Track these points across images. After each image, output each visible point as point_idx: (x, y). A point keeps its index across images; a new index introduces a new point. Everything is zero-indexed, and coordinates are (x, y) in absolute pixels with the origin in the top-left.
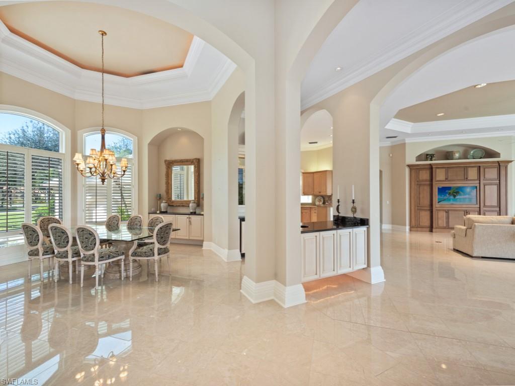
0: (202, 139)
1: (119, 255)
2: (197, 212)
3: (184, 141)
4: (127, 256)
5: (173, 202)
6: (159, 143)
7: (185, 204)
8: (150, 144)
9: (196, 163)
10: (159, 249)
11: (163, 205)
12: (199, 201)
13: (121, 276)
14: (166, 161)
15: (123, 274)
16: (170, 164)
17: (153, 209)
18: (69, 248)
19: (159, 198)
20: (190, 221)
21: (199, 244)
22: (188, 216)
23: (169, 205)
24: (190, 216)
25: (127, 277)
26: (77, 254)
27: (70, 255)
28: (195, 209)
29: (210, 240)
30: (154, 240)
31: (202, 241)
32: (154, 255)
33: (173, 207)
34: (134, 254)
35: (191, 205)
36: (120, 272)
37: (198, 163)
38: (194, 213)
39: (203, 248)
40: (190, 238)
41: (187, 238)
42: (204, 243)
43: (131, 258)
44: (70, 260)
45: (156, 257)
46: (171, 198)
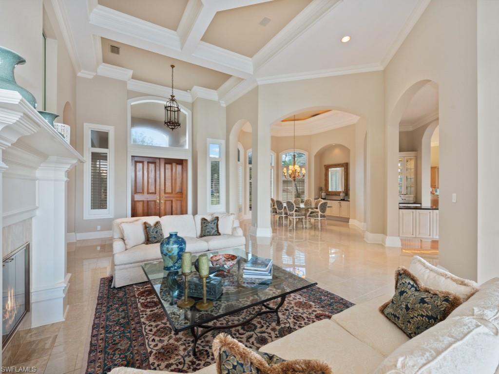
0: (349, 150)
1: (302, 216)
2: (345, 200)
3: (337, 151)
4: (306, 217)
5: (330, 192)
6: (321, 155)
7: (337, 194)
8: (316, 156)
9: (345, 166)
10: (321, 215)
11: (323, 194)
12: (347, 192)
13: (303, 226)
14: (325, 166)
15: (304, 226)
16: (327, 167)
17: (317, 197)
18: (283, 210)
19: (321, 189)
20: (340, 205)
21: (346, 220)
22: (339, 201)
23: (327, 194)
24: (341, 202)
25: (306, 228)
26: (286, 214)
27: (283, 213)
28: (344, 197)
29: (355, 218)
30: (318, 210)
31: (349, 219)
32: (318, 217)
33: (330, 195)
34: (309, 216)
35: (341, 194)
36: (303, 224)
37: (346, 166)
38: (343, 200)
39: (350, 223)
40: (341, 216)
41: (338, 216)
42: (350, 220)
43: (308, 218)
44: (283, 216)
45: (319, 218)
46: (328, 189)
